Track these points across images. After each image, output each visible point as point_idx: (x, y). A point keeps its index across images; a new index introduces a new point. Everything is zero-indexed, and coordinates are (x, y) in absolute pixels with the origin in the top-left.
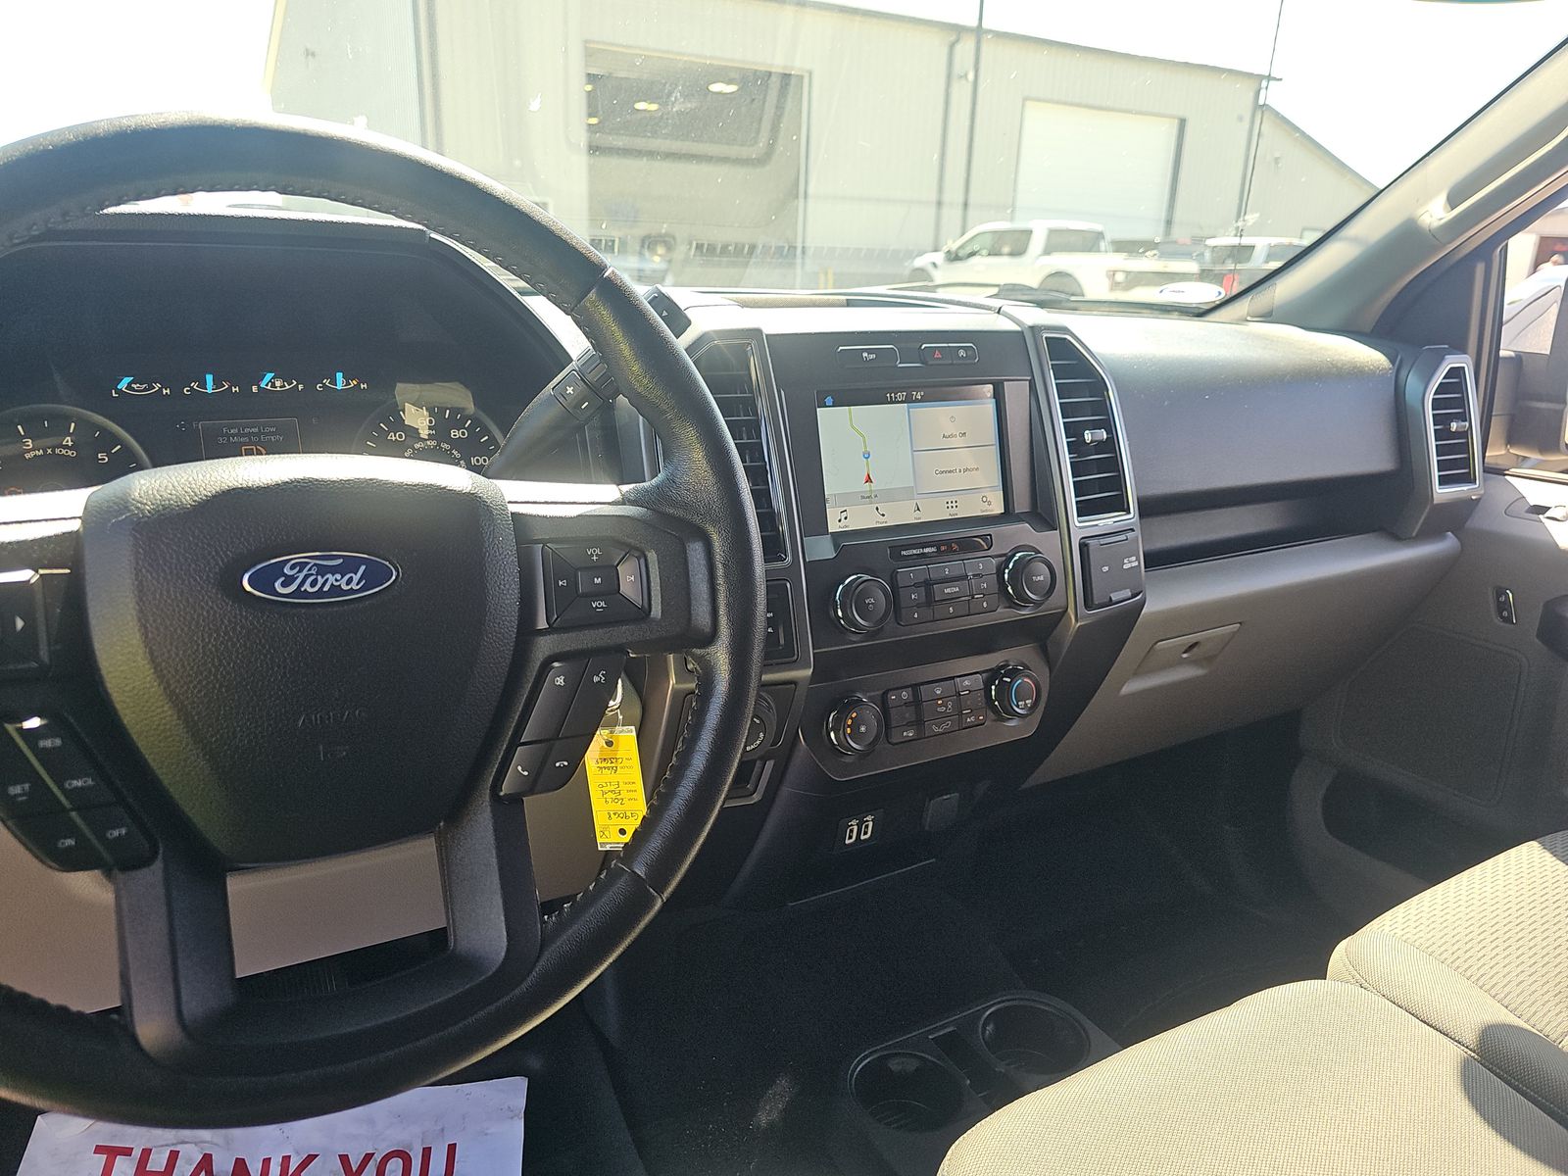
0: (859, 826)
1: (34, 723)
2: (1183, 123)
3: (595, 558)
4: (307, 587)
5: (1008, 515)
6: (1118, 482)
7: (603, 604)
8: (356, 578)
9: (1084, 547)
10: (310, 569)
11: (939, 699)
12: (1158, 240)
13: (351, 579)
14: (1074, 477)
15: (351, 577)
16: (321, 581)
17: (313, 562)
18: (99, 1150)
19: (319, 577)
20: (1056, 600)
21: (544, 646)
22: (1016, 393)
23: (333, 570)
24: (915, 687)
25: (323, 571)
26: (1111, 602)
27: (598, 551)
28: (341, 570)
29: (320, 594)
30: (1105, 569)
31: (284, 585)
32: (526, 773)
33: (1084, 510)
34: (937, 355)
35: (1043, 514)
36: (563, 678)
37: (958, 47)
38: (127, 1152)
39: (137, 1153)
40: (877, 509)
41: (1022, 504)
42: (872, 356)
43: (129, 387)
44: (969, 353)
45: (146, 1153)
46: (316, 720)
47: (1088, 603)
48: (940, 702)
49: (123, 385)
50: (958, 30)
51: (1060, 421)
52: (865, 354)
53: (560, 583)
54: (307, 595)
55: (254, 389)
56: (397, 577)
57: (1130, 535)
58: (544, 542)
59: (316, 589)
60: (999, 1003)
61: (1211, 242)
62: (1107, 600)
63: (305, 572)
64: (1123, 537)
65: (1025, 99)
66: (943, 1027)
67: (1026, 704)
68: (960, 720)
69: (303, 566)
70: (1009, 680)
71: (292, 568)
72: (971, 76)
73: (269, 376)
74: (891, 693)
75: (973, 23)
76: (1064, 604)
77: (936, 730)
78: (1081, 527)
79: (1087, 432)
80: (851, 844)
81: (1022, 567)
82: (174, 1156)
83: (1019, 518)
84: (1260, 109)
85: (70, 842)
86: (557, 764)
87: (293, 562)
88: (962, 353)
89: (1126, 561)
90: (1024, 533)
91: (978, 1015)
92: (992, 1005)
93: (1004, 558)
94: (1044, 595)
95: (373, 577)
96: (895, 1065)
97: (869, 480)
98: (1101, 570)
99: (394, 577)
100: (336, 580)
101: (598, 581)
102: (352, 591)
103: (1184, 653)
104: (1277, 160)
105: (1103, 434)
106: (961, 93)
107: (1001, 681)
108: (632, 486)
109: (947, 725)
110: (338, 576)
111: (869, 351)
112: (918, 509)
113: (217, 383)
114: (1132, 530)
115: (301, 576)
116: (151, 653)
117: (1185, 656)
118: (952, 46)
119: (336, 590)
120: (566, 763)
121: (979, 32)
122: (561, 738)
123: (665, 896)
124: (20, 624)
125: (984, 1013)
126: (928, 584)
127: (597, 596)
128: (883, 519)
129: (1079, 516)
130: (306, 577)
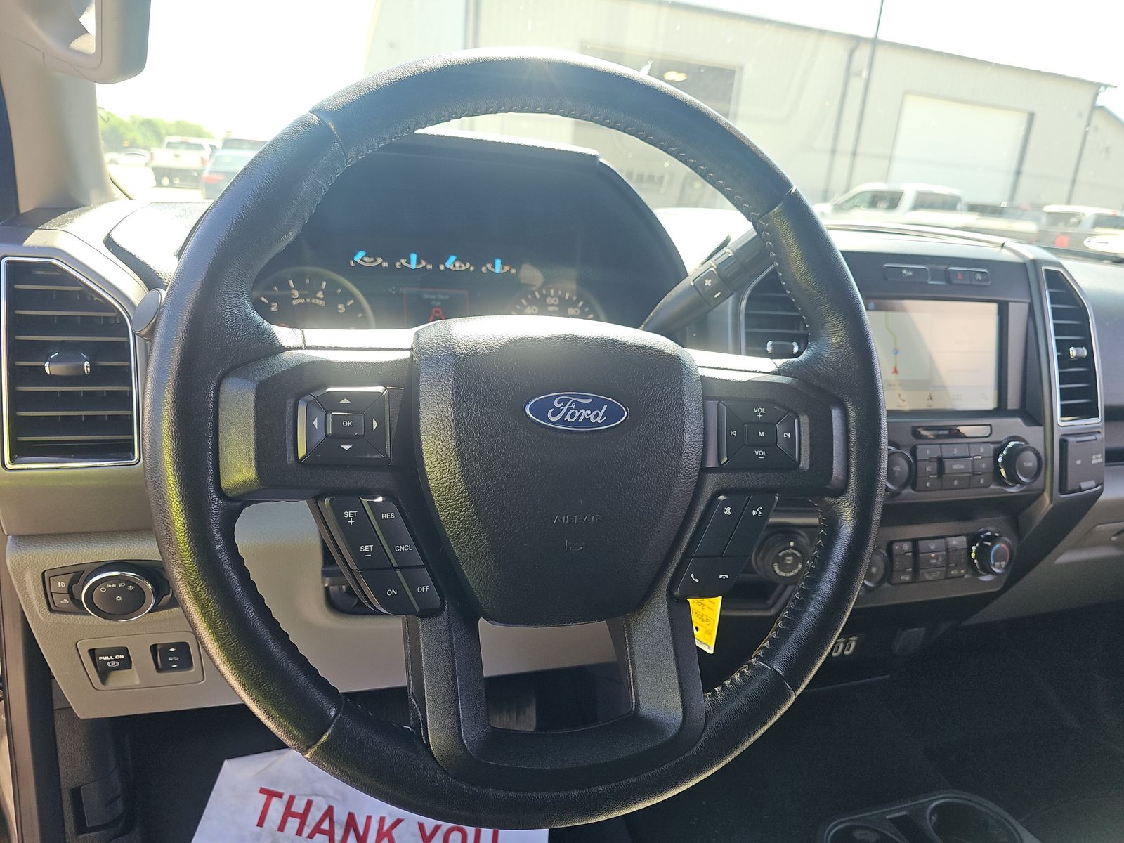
0: (845, 644)
1: (380, 499)
2: (1032, 116)
3: (760, 416)
4: (568, 418)
5: (1001, 410)
6: (1092, 392)
7: (764, 453)
8: (601, 414)
9: (1064, 443)
10: (570, 405)
11: (932, 552)
12: (1004, 204)
13: (597, 415)
14: (1061, 384)
15: (598, 413)
16: (577, 414)
17: (573, 399)
18: (262, 791)
19: (577, 411)
20: (1038, 483)
21: (712, 482)
22: (1018, 313)
23: (586, 407)
24: (915, 542)
25: (579, 406)
26: (1080, 490)
27: (763, 410)
28: (592, 407)
29: (575, 424)
30: (1079, 462)
31: (553, 414)
32: (697, 580)
33: (1066, 411)
34: (960, 276)
35: (1032, 412)
36: (730, 509)
37: (857, 55)
38: (280, 795)
39: (286, 797)
40: (900, 395)
41: (1013, 402)
42: (910, 273)
43: (362, 260)
44: (985, 277)
45: (292, 798)
46: (566, 519)
47: (1063, 490)
48: (933, 555)
49: (358, 258)
50: (857, 40)
51: (1052, 339)
52: (904, 272)
53: (732, 433)
54: (568, 424)
55: (442, 267)
56: (626, 418)
57: (1099, 436)
58: (720, 399)
59: (573, 420)
60: (944, 798)
61: (1047, 209)
62: (1077, 487)
63: (567, 406)
64: (1093, 437)
65: (907, 93)
66: (899, 810)
67: (1001, 565)
68: (947, 571)
69: (566, 401)
70: (989, 544)
71: (559, 402)
72: (865, 74)
73: (452, 258)
74: (896, 544)
75: (871, 35)
76: (1041, 486)
77: (929, 578)
78: (1063, 424)
79: (1072, 348)
80: (836, 657)
81: (1014, 455)
82: (309, 803)
83: (1012, 414)
84: (1095, 108)
85: (394, 592)
86: (721, 577)
87: (559, 398)
88: (979, 277)
89: (1094, 457)
90: (1015, 426)
91: (925, 806)
92: (936, 800)
93: (998, 445)
94: (1033, 478)
95: (612, 415)
96: (858, 835)
97: (896, 371)
98: (1075, 462)
99: (624, 418)
100: (588, 415)
101: (761, 434)
102: (597, 424)
103: (1115, 535)
104: (1107, 149)
105: (1084, 352)
106: (856, 86)
107: (982, 544)
108: (784, 360)
109: (936, 575)
110: (589, 412)
111: (909, 269)
112: (931, 399)
113: (418, 262)
114: (1099, 432)
115: (565, 408)
116: (462, 457)
117: (1114, 538)
118: (852, 53)
119: (587, 422)
120: (727, 577)
121: (875, 42)
122: (725, 556)
123: (799, 693)
124: (375, 425)
125: (931, 804)
126: (940, 461)
127: (761, 447)
128: (901, 403)
129: (1062, 416)
130: (568, 410)
